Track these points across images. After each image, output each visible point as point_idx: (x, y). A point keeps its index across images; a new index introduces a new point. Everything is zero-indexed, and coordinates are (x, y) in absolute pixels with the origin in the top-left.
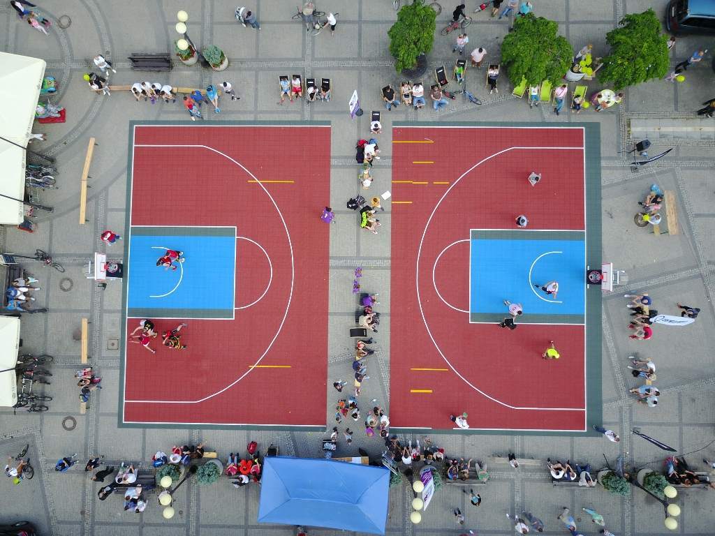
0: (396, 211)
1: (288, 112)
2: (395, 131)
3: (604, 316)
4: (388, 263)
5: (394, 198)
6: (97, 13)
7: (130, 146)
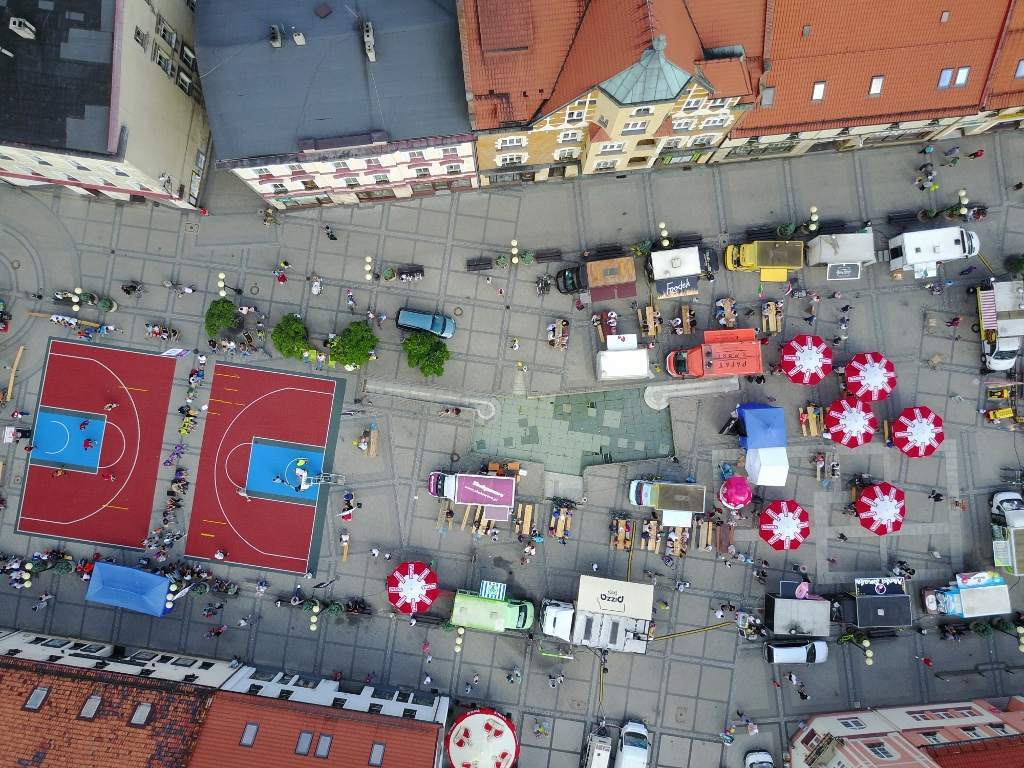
0: (209, 419)
1: (151, 345)
2: (217, 368)
3: (329, 503)
4: (199, 451)
5: (209, 409)
6: (38, 261)
7: (47, 352)
